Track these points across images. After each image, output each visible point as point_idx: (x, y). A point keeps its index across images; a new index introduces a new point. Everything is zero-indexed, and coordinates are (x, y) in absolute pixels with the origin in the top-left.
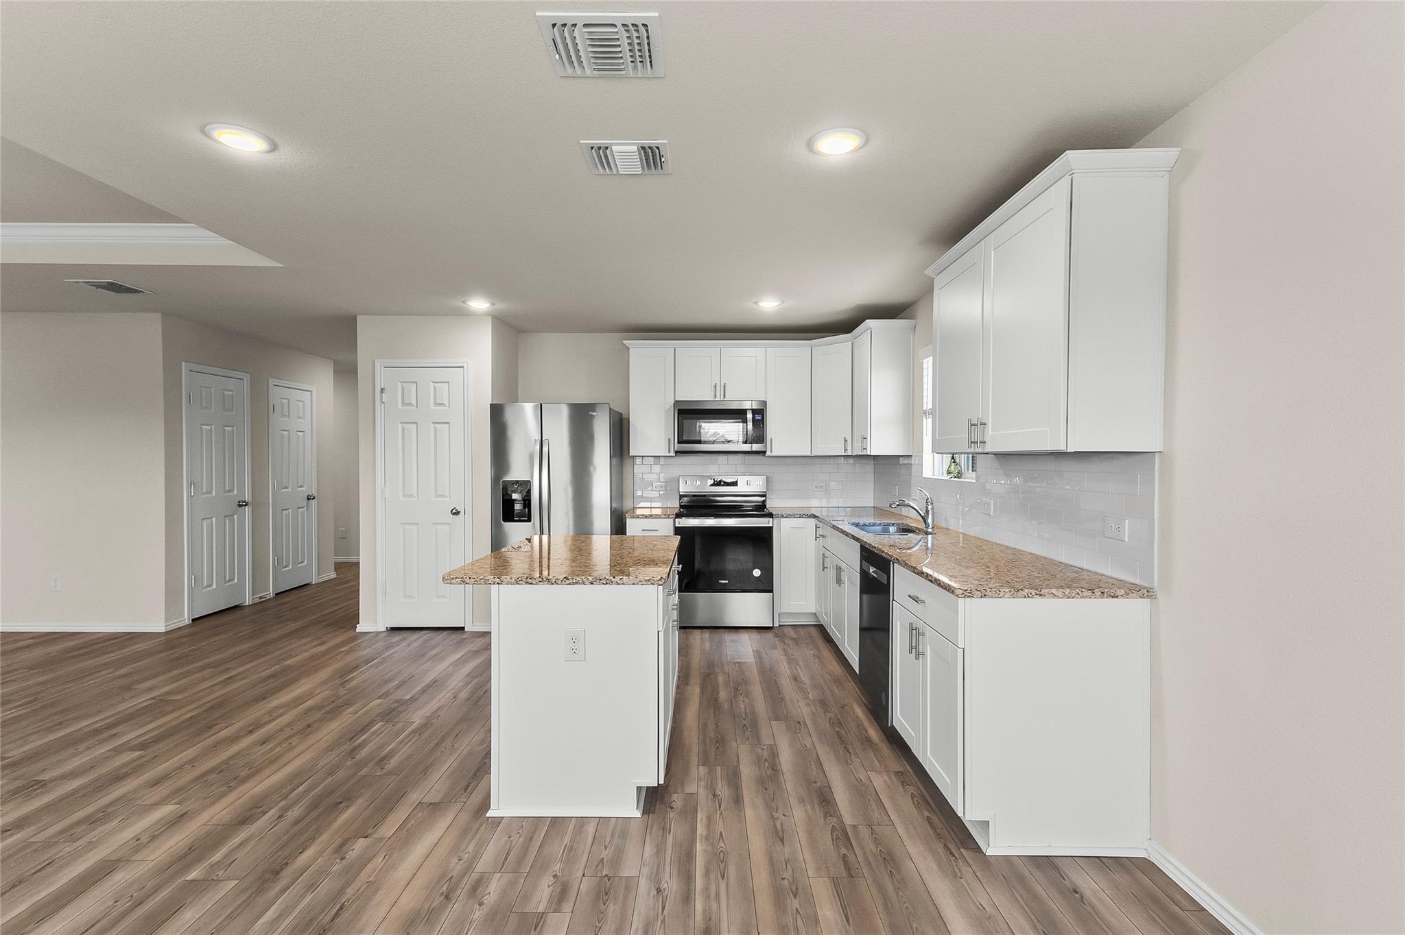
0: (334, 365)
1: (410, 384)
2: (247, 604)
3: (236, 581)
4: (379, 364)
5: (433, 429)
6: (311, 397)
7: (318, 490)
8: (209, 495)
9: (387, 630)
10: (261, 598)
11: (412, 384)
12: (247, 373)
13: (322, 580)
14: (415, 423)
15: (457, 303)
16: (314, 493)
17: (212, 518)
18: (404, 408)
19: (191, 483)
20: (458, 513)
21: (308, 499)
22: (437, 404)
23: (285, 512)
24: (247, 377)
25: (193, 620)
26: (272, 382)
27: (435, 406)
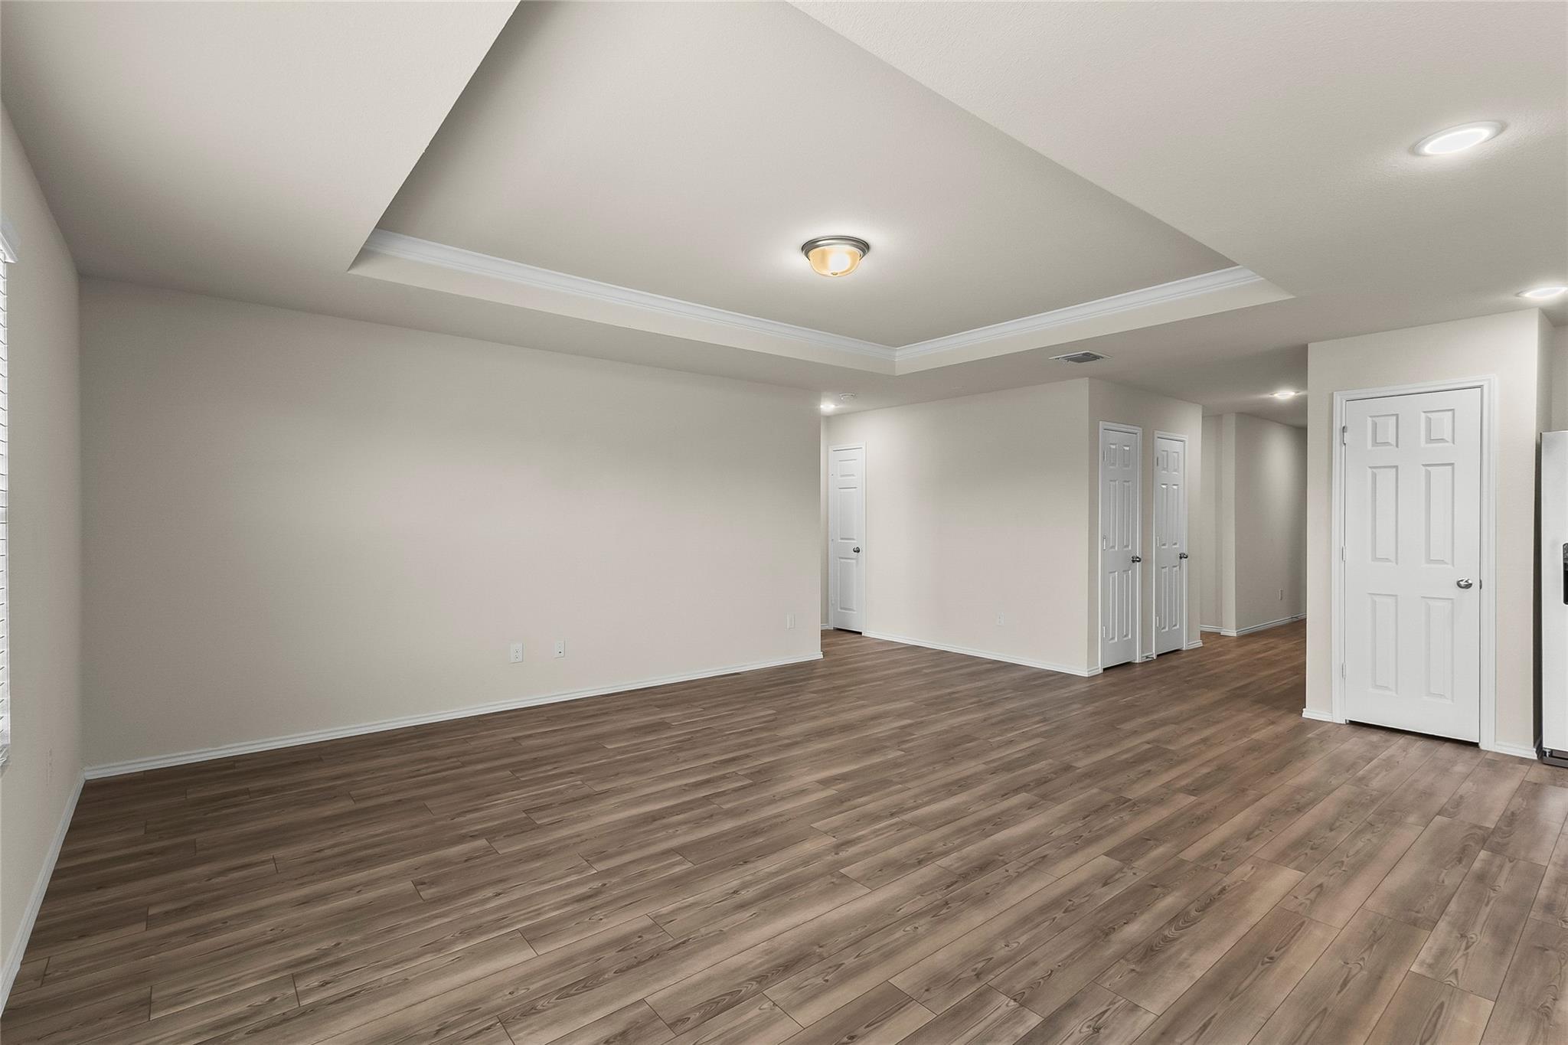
0: (1203, 409)
1: (1387, 418)
2: (1137, 661)
3: (1130, 636)
4: (1339, 398)
5: (1424, 473)
6: (1184, 446)
7: (1188, 550)
8: (1113, 550)
9: (1347, 724)
10: (1147, 657)
11: (1390, 417)
12: (1140, 426)
13: (1192, 647)
14: (1394, 467)
15: (1508, 298)
16: (1185, 551)
17: (1115, 572)
18: (1374, 448)
19: (1104, 538)
20: (1469, 586)
21: (1181, 558)
22: (1430, 440)
23: (1164, 570)
24: (1139, 430)
25: (1105, 669)
26: (1157, 433)
27: (1427, 442)
